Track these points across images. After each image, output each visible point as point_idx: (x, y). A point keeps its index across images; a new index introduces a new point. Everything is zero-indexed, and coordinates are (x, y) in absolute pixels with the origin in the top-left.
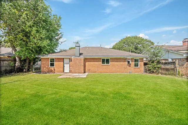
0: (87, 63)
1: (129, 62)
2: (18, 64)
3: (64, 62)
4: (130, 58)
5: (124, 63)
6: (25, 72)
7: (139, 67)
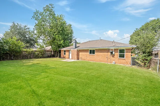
0: (80, 53)
1: (112, 53)
2: (53, 53)
3: (69, 53)
4: (113, 48)
5: (107, 53)
6: (56, 57)
7: (125, 58)
